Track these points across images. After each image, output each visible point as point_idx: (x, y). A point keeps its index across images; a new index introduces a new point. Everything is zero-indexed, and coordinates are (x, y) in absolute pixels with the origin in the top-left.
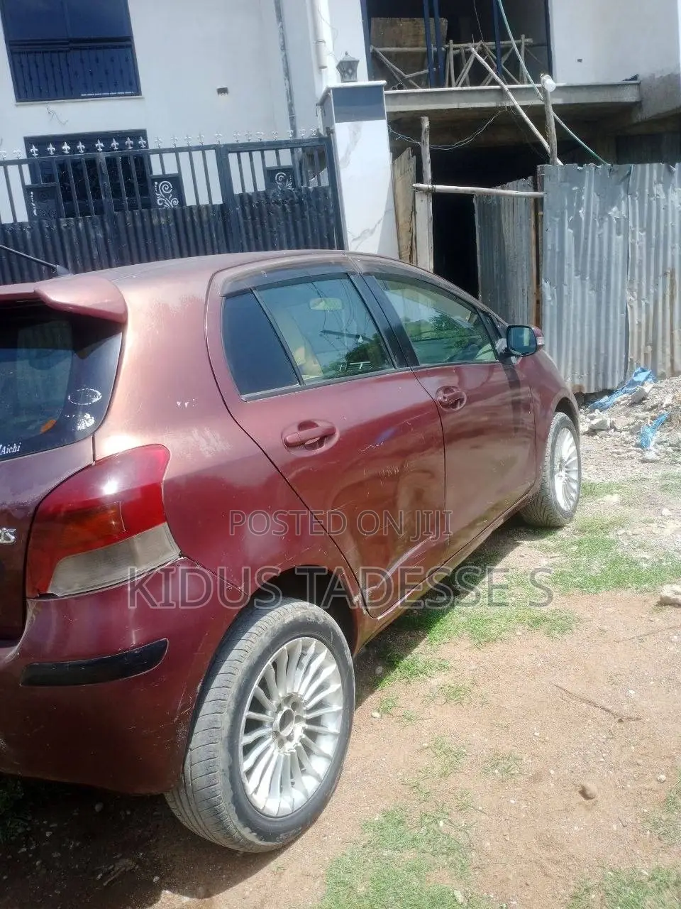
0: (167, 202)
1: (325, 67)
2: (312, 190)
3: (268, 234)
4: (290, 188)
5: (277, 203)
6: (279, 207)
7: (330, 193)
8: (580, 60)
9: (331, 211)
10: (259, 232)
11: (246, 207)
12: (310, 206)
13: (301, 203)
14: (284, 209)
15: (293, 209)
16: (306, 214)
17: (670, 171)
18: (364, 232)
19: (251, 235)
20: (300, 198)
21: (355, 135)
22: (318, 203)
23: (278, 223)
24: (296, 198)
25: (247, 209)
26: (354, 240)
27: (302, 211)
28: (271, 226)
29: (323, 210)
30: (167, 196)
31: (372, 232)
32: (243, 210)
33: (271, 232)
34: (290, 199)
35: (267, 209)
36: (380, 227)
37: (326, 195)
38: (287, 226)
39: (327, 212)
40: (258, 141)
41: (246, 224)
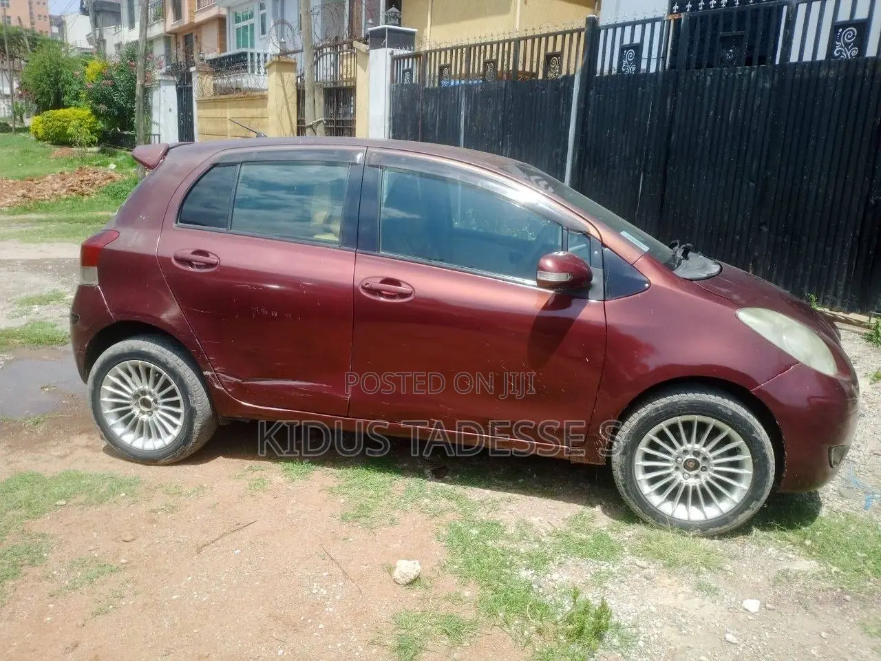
0: (845, 52)
30: (847, 45)
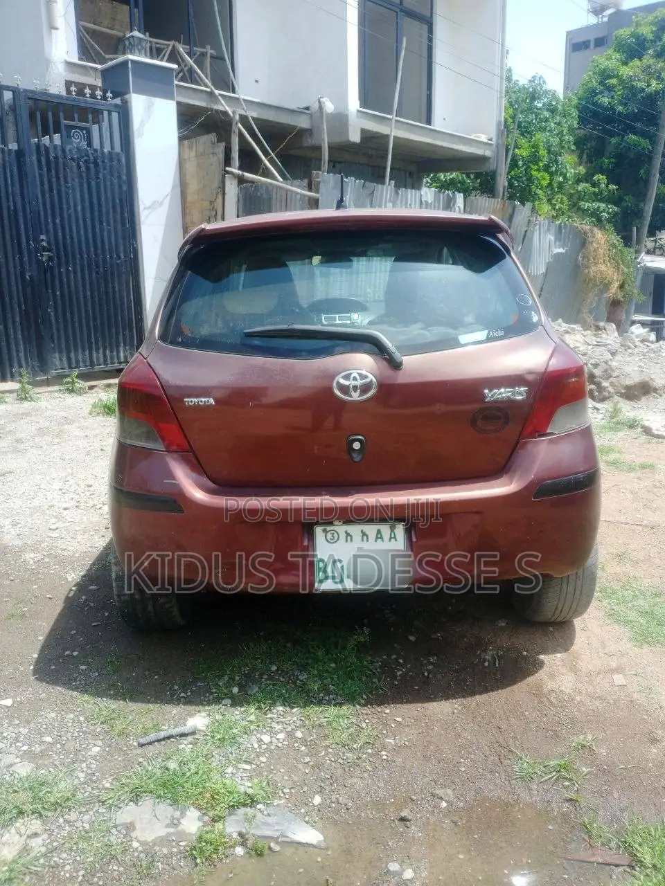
1: (57, 29)
2: (107, 153)
3: (63, 189)
4: (85, 147)
5: (72, 159)
6: (74, 164)
7: (123, 160)
8: (257, 81)
9: (124, 177)
10: (55, 187)
11: (42, 158)
12: (105, 169)
13: (96, 165)
14: (79, 167)
15: (88, 169)
16: (101, 175)
17: (397, 193)
18: (154, 203)
19: (46, 186)
20: (95, 159)
21: (149, 108)
22: (111, 167)
23: (73, 180)
24: (92, 158)
25: (43, 159)
26: (145, 209)
27: (97, 172)
28: (66, 182)
29: (116, 174)
31: (161, 204)
32: (39, 161)
33: (67, 187)
34: (85, 158)
35: (64, 163)
36: (167, 201)
37: (119, 161)
38: (81, 185)
39: (120, 177)
40: (57, 93)
41: (41, 176)
